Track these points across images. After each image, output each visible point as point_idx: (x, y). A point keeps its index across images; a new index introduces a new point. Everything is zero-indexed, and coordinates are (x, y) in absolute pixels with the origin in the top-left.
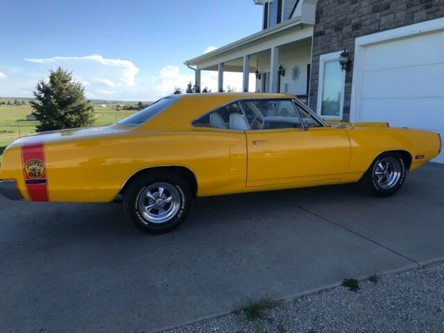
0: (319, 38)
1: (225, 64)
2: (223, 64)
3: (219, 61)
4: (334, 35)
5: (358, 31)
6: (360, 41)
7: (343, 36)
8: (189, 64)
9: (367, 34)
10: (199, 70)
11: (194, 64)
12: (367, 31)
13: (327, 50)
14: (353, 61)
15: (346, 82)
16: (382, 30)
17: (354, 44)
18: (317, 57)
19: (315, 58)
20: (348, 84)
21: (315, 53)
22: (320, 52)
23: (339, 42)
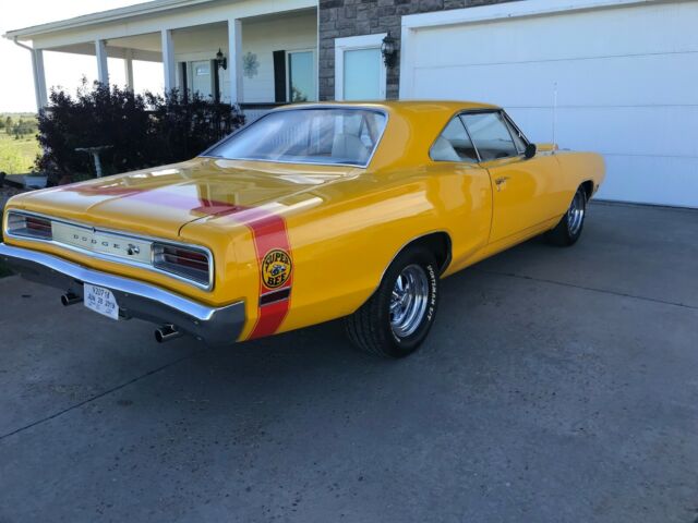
0: (332, 10)
1: (110, 43)
2: (104, 42)
3: (95, 37)
4: (360, 8)
5: (407, 5)
6: (408, 21)
7: (379, 11)
8: (16, 36)
9: (423, 12)
10: (40, 50)
11: (26, 38)
12: (422, 8)
13: (349, 31)
14: (399, 51)
15: (389, 82)
16: (448, 9)
17: (400, 24)
18: (329, 41)
19: (324, 42)
20: (393, 86)
21: (326, 35)
22: (336, 33)
23: (373, 19)
